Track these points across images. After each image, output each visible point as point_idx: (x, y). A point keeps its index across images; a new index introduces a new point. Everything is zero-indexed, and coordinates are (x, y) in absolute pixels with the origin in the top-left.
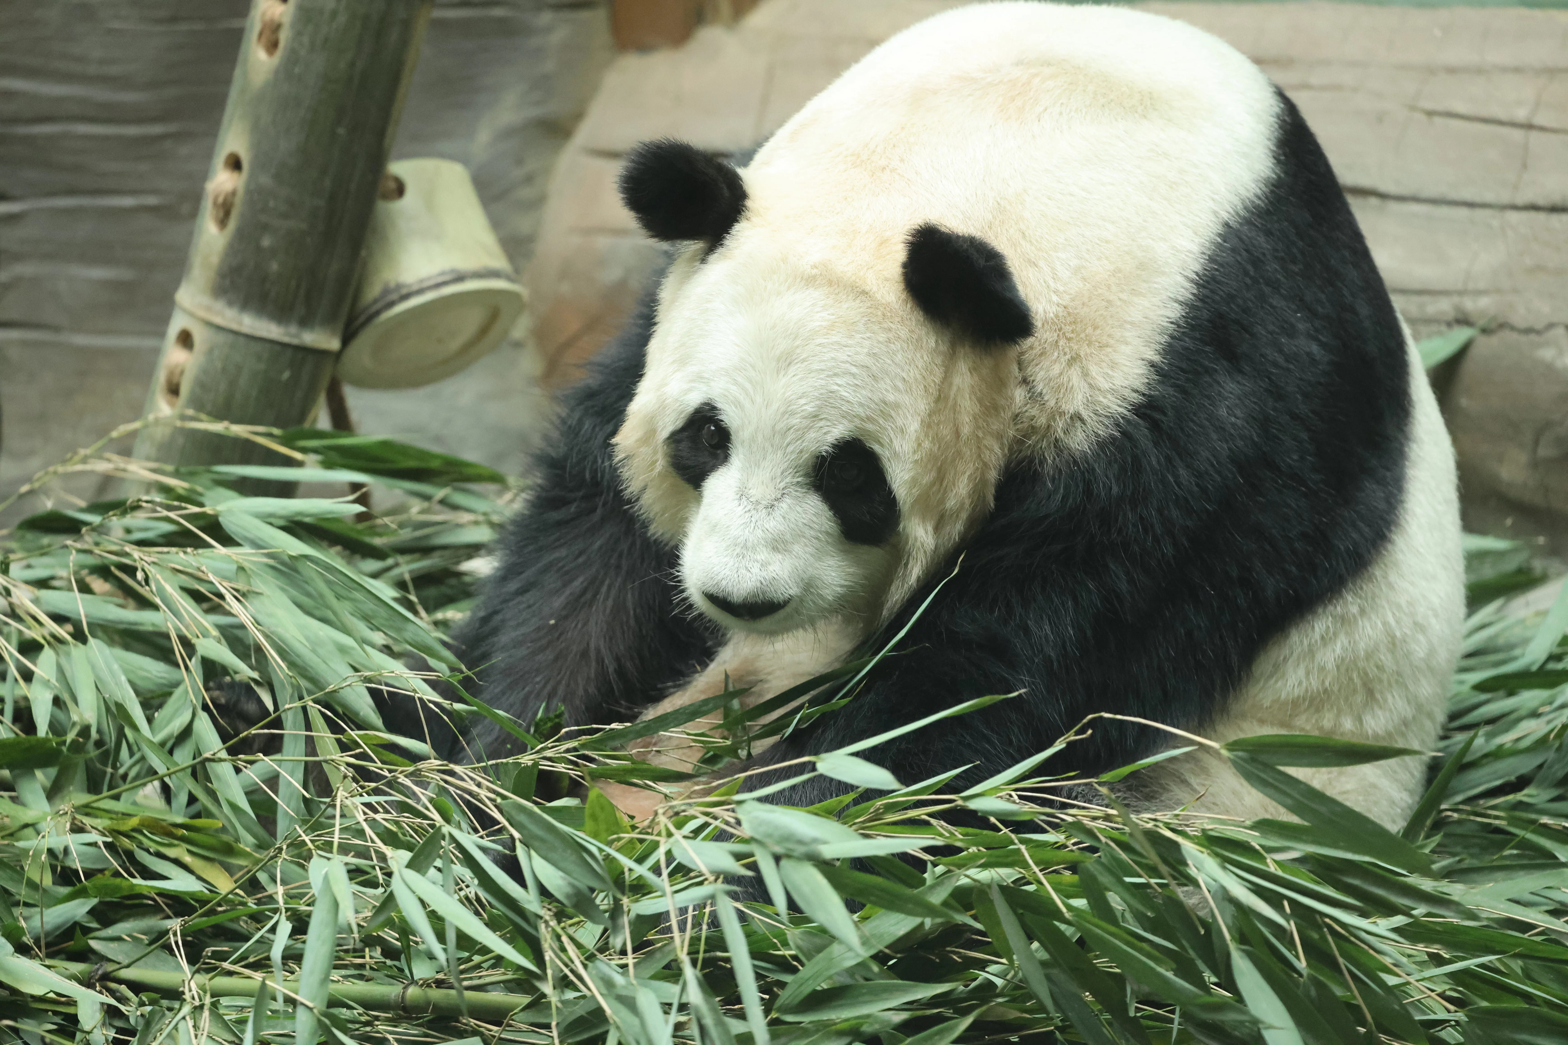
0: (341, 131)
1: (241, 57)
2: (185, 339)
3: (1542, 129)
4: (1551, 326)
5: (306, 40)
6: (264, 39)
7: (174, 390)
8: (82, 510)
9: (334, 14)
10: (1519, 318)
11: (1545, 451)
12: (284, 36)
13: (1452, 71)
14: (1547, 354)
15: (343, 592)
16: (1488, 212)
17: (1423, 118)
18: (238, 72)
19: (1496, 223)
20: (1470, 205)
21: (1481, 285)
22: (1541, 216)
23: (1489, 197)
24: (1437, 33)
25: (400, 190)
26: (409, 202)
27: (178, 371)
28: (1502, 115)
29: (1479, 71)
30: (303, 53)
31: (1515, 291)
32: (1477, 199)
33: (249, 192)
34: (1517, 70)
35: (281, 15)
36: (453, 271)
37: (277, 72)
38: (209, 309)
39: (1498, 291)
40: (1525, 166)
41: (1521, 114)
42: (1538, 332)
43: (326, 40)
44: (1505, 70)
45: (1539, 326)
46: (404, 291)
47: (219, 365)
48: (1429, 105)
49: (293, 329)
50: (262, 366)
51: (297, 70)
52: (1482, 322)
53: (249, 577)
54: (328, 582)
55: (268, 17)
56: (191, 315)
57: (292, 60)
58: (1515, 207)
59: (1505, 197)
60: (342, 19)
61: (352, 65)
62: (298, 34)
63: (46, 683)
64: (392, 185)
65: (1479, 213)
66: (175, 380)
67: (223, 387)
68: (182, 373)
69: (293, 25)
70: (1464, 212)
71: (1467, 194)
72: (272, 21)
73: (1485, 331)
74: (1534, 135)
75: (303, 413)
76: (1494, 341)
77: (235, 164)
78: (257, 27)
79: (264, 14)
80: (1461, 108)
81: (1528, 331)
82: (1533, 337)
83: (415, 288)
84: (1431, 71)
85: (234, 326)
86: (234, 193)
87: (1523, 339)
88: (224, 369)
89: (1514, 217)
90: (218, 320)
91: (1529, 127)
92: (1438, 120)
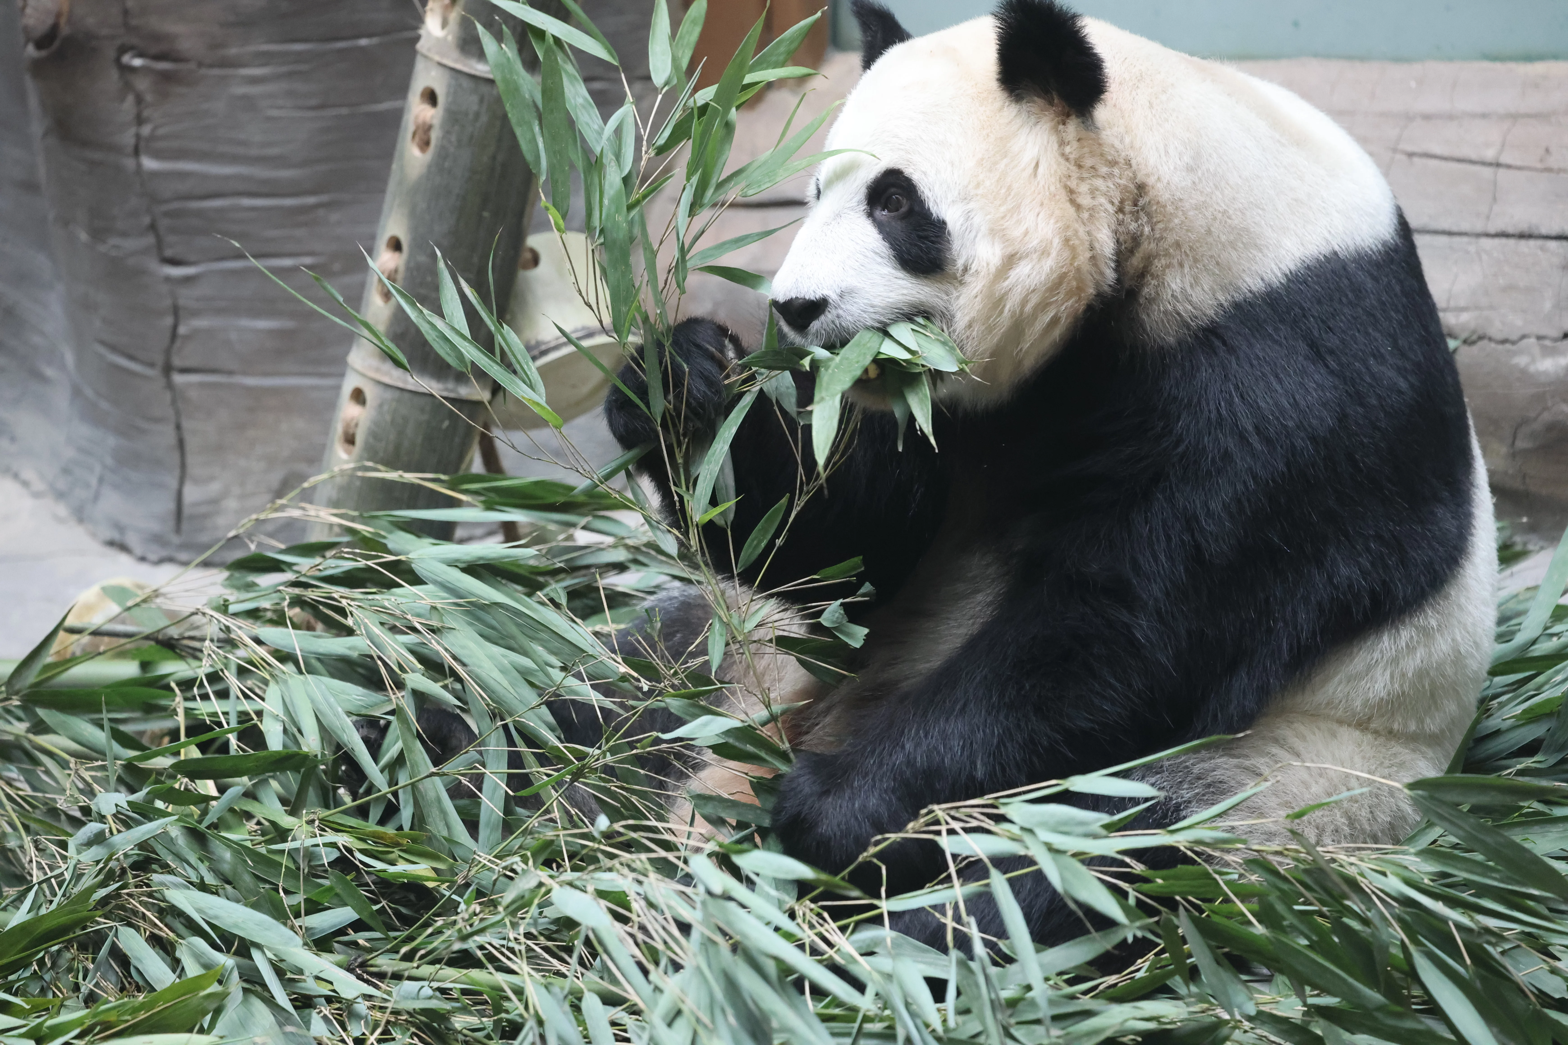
0: (486, 214)
1: (397, 154)
2: (358, 396)
3: (1509, 167)
4: (1524, 337)
5: (453, 138)
6: (417, 139)
7: (350, 440)
8: (282, 552)
9: (477, 115)
10: (1496, 330)
11: (1522, 444)
12: (435, 136)
13: (1427, 117)
14: (1521, 361)
15: (531, 633)
16: (1465, 239)
17: (1403, 158)
18: (394, 166)
19: (1472, 249)
20: (1450, 233)
21: (1462, 303)
22: (1511, 242)
23: (1465, 226)
24: (1413, 84)
25: (535, 260)
26: (543, 270)
27: (353, 424)
28: (1474, 156)
29: (1451, 117)
30: (452, 150)
31: (1491, 307)
32: (1455, 229)
33: (408, 269)
34: (1484, 116)
35: (432, 117)
36: (583, 328)
37: (429, 167)
38: (378, 370)
39: (1477, 308)
40: (1495, 199)
41: (1490, 154)
42: (1514, 343)
43: (471, 137)
44: (1474, 116)
45: (1514, 337)
46: (543, 348)
47: (388, 418)
48: (1410, 148)
49: (451, 385)
50: (425, 417)
51: (447, 164)
52: (1464, 335)
53: (441, 615)
54: (518, 625)
55: (420, 120)
56: (364, 375)
57: (442, 155)
58: (1487, 235)
59: (1479, 227)
60: (484, 118)
61: (494, 158)
62: (447, 133)
63: (276, 717)
64: (528, 255)
65: (1456, 240)
66: (351, 431)
67: (392, 437)
68: (357, 425)
69: (442, 126)
70: (1443, 240)
71: (1445, 224)
72: (424, 123)
73: (1465, 342)
74: (1501, 172)
75: (461, 457)
76: (1475, 349)
77: (396, 245)
78: (411, 128)
79: (417, 117)
80: (1437, 150)
81: (1504, 341)
82: (1508, 346)
83: (552, 344)
84: (1409, 118)
85: (400, 385)
86: (396, 271)
87: (1500, 347)
88: (393, 421)
89: (1487, 243)
90: (386, 380)
91: (1498, 165)
92: (1416, 160)
